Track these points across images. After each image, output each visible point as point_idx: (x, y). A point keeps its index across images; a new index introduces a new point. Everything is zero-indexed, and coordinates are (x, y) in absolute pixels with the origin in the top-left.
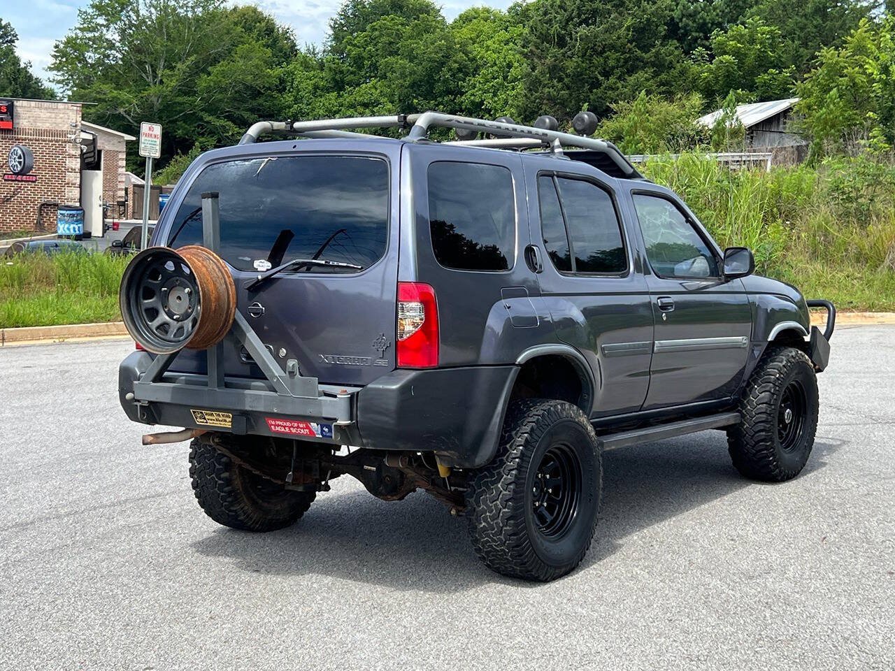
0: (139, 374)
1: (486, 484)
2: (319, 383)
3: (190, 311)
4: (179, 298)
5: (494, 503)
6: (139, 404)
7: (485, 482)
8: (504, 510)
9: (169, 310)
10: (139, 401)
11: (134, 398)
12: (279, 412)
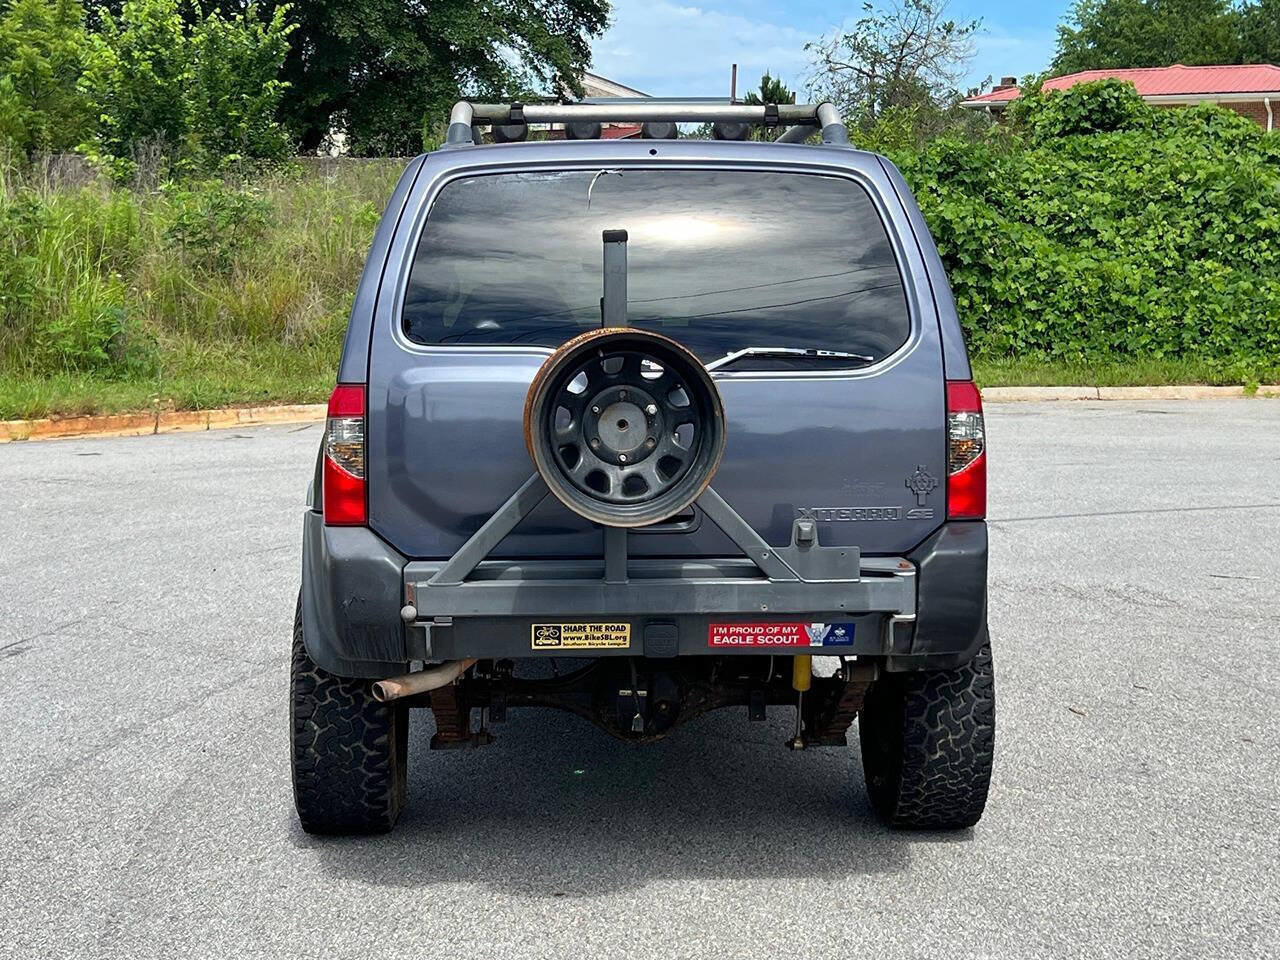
0: (398, 570)
1: (945, 691)
2: (863, 555)
3: (650, 445)
4: (622, 424)
5: (964, 719)
6: (427, 625)
7: (944, 688)
8: (980, 727)
9: (602, 446)
10: (431, 619)
11: (417, 615)
12: (773, 610)
